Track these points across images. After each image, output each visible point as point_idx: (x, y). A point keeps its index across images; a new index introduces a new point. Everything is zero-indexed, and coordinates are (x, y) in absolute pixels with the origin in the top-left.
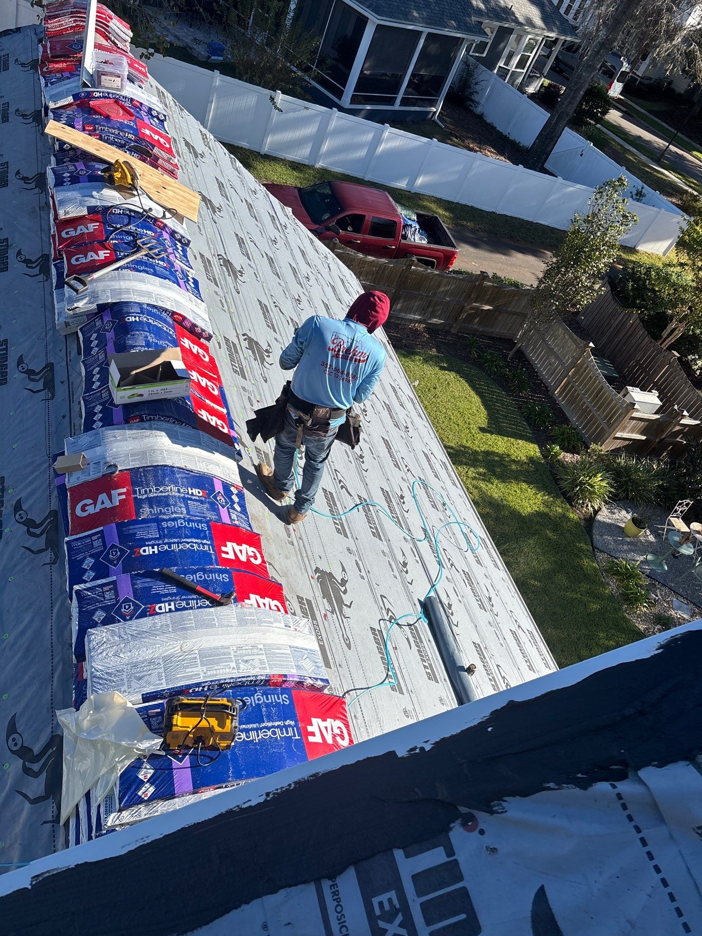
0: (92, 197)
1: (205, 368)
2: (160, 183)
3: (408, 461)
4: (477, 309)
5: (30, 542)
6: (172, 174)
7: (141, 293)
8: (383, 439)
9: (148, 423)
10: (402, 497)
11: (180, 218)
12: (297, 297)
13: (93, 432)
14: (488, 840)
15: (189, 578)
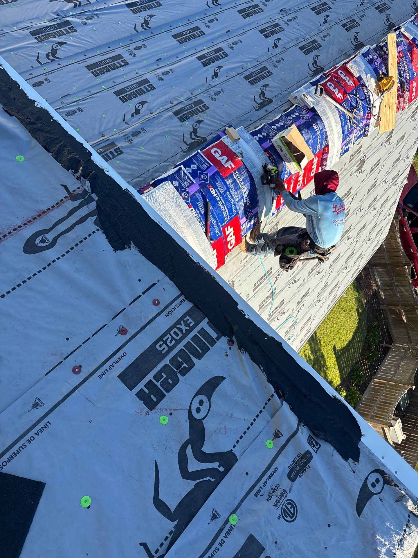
0: (367, 75)
1: (308, 176)
2: (390, 105)
3: (303, 309)
4: (401, 313)
5: (187, 136)
6: (398, 108)
7: (330, 125)
8: (309, 290)
9: (270, 161)
10: (284, 313)
11: (377, 124)
12: (362, 208)
13: (252, 137)
14: (229, 351)
15: (210, 217)
